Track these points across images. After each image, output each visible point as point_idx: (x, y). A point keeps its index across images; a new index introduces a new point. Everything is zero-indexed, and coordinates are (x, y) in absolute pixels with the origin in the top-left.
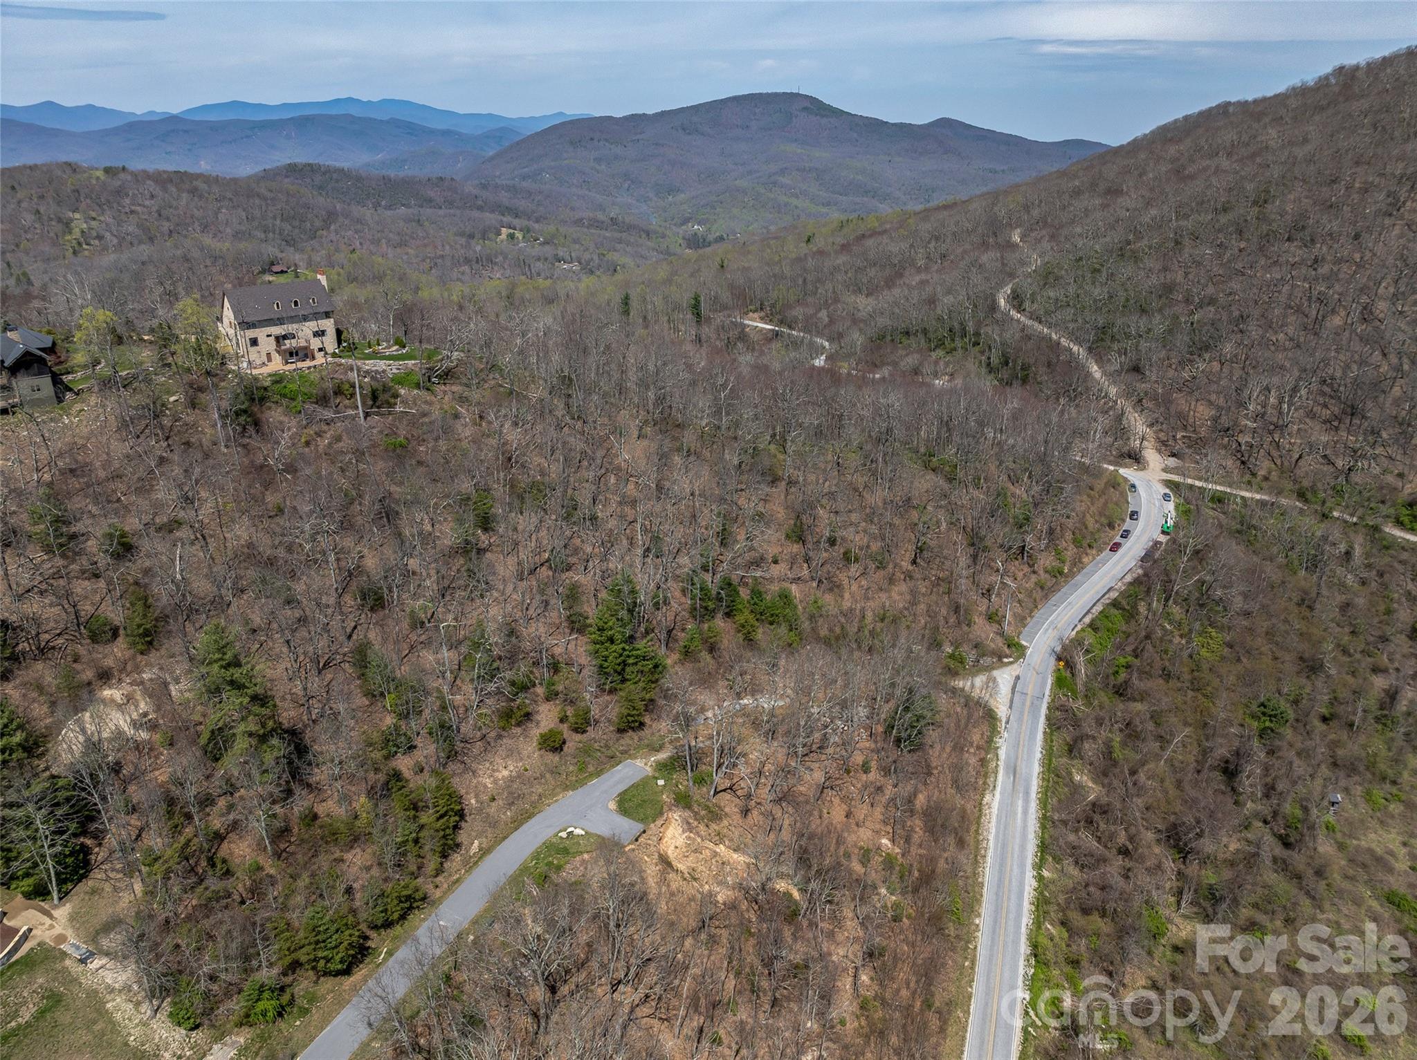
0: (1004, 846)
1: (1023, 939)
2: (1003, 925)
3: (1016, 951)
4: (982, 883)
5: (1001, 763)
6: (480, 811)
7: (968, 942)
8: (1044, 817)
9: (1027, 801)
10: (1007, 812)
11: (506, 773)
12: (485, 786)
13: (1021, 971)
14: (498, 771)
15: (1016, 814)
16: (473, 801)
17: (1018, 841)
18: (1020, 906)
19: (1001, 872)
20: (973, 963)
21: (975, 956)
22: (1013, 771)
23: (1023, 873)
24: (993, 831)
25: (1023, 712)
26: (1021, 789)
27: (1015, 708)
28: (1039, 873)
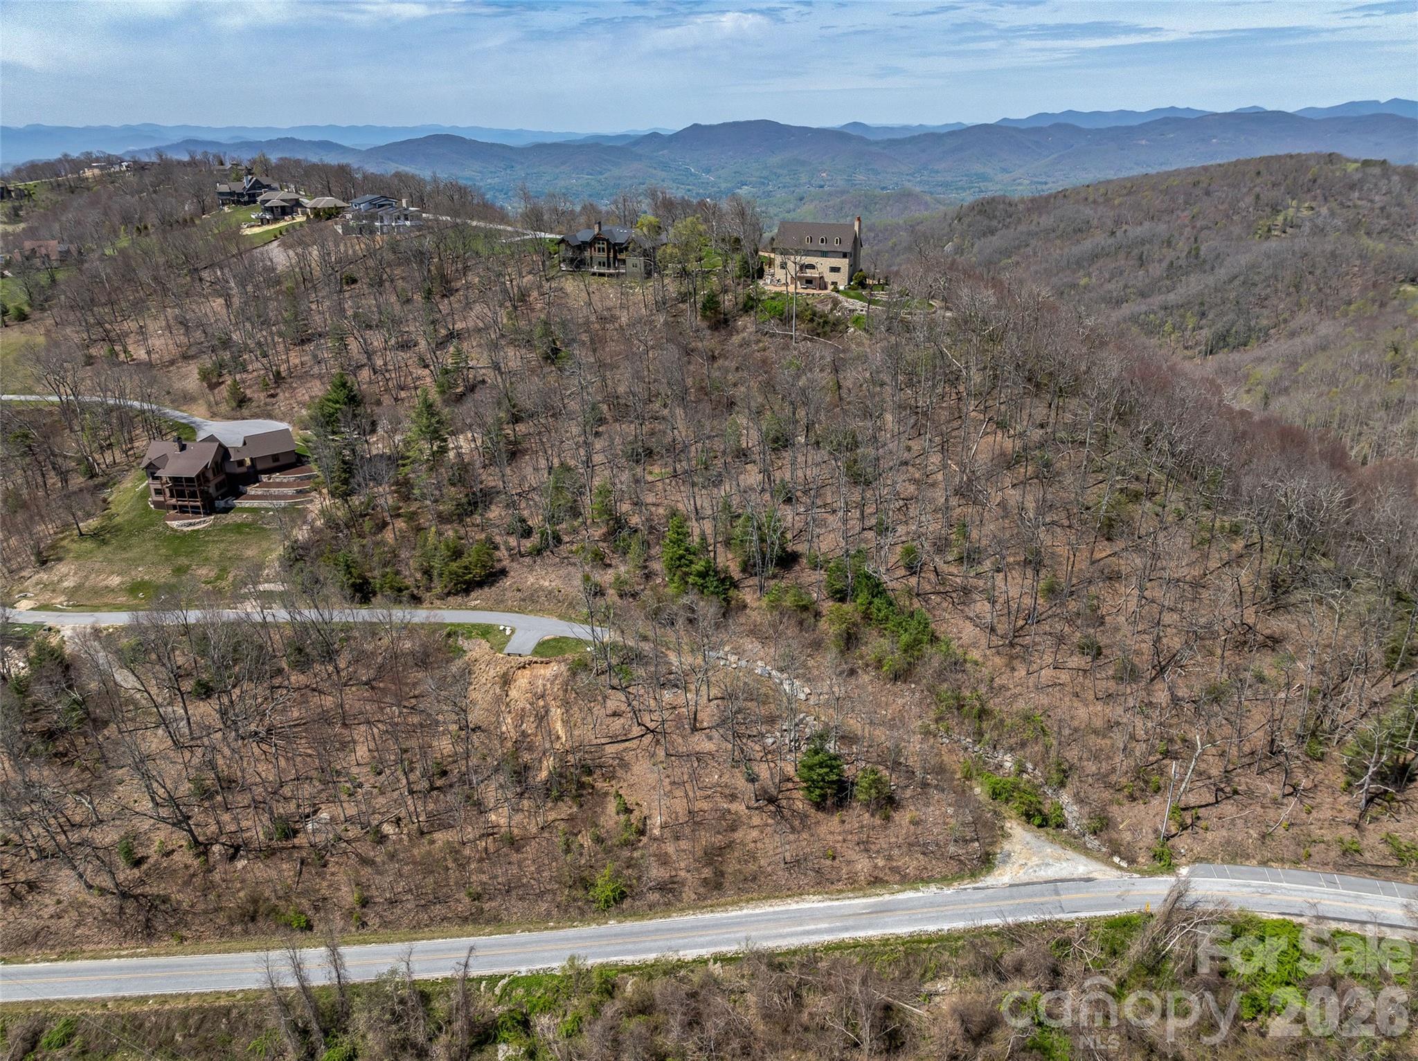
0: (737, 924)
1: (599, 960)
2: (613, 941)
5: (887, 897)
7: (580, 920)
8: (812, 951)
9: (830, 931)
11: (547, 583)
16: (509, 583)
18: (650, 951)
20: (554, 928)
21: (563, 927)
22: (881, 910)
24: (758, 911)
25: (1012, 897)
26: (850, 922)
27: (1015, 889)
28: (708, 960)
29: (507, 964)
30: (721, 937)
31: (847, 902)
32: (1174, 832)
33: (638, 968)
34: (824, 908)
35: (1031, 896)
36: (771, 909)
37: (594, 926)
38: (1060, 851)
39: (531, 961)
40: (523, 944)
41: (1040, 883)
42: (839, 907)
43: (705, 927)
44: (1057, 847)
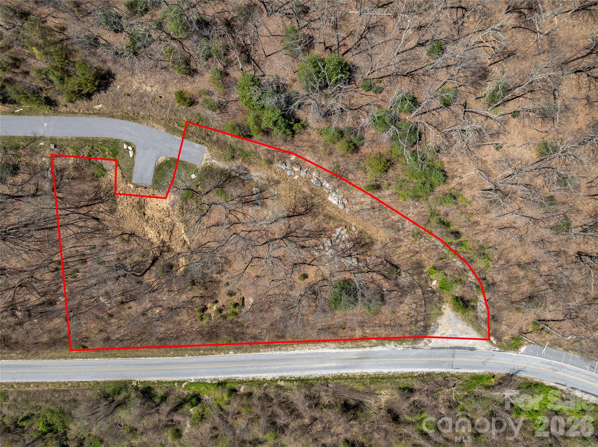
0: (293, 359)
1: (227, 376)
2: (232, 366)
3: (219, 374)
4: (259, 351)
5: (368, 349)
6: (117, 95)
7: (216, 350)
8: (326, 379)
9: (336, 368)
10: (322, 358)
11: (149, 89)
12: (132, 86)
13: (206, 377)
14: (146, 84)
15: (323, 363)
16: (118, 87)
17: (299, 366)
18: (250, 372)
19: (271, 360)
20: (203, 354)
21: (207, 355)
22: (363, 357)
23: (275, 372)
24: (303, 352)
25: (430, 356)
26: (347, 363)
27: (433, 351)
28: (278, 380)
29: (184, 375)
30: (284, 367)
31: (347, 350)
32: (530, 330)
33: (245, 382)
34: (336, 353)
35: (440, 356)
36: (309, 351)
37: (223, 354)
38: (465, 327)
39: (195, 374)
40: (190, 364)
41: (447, 348)
42: (343, 354)
43: (277, 360)
44: (465, 323)
